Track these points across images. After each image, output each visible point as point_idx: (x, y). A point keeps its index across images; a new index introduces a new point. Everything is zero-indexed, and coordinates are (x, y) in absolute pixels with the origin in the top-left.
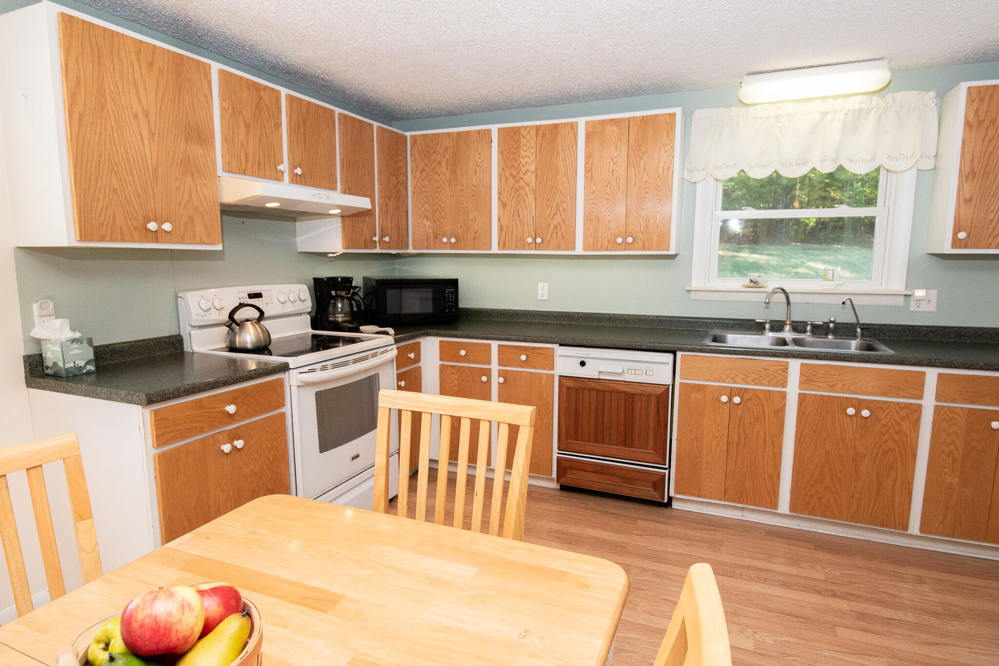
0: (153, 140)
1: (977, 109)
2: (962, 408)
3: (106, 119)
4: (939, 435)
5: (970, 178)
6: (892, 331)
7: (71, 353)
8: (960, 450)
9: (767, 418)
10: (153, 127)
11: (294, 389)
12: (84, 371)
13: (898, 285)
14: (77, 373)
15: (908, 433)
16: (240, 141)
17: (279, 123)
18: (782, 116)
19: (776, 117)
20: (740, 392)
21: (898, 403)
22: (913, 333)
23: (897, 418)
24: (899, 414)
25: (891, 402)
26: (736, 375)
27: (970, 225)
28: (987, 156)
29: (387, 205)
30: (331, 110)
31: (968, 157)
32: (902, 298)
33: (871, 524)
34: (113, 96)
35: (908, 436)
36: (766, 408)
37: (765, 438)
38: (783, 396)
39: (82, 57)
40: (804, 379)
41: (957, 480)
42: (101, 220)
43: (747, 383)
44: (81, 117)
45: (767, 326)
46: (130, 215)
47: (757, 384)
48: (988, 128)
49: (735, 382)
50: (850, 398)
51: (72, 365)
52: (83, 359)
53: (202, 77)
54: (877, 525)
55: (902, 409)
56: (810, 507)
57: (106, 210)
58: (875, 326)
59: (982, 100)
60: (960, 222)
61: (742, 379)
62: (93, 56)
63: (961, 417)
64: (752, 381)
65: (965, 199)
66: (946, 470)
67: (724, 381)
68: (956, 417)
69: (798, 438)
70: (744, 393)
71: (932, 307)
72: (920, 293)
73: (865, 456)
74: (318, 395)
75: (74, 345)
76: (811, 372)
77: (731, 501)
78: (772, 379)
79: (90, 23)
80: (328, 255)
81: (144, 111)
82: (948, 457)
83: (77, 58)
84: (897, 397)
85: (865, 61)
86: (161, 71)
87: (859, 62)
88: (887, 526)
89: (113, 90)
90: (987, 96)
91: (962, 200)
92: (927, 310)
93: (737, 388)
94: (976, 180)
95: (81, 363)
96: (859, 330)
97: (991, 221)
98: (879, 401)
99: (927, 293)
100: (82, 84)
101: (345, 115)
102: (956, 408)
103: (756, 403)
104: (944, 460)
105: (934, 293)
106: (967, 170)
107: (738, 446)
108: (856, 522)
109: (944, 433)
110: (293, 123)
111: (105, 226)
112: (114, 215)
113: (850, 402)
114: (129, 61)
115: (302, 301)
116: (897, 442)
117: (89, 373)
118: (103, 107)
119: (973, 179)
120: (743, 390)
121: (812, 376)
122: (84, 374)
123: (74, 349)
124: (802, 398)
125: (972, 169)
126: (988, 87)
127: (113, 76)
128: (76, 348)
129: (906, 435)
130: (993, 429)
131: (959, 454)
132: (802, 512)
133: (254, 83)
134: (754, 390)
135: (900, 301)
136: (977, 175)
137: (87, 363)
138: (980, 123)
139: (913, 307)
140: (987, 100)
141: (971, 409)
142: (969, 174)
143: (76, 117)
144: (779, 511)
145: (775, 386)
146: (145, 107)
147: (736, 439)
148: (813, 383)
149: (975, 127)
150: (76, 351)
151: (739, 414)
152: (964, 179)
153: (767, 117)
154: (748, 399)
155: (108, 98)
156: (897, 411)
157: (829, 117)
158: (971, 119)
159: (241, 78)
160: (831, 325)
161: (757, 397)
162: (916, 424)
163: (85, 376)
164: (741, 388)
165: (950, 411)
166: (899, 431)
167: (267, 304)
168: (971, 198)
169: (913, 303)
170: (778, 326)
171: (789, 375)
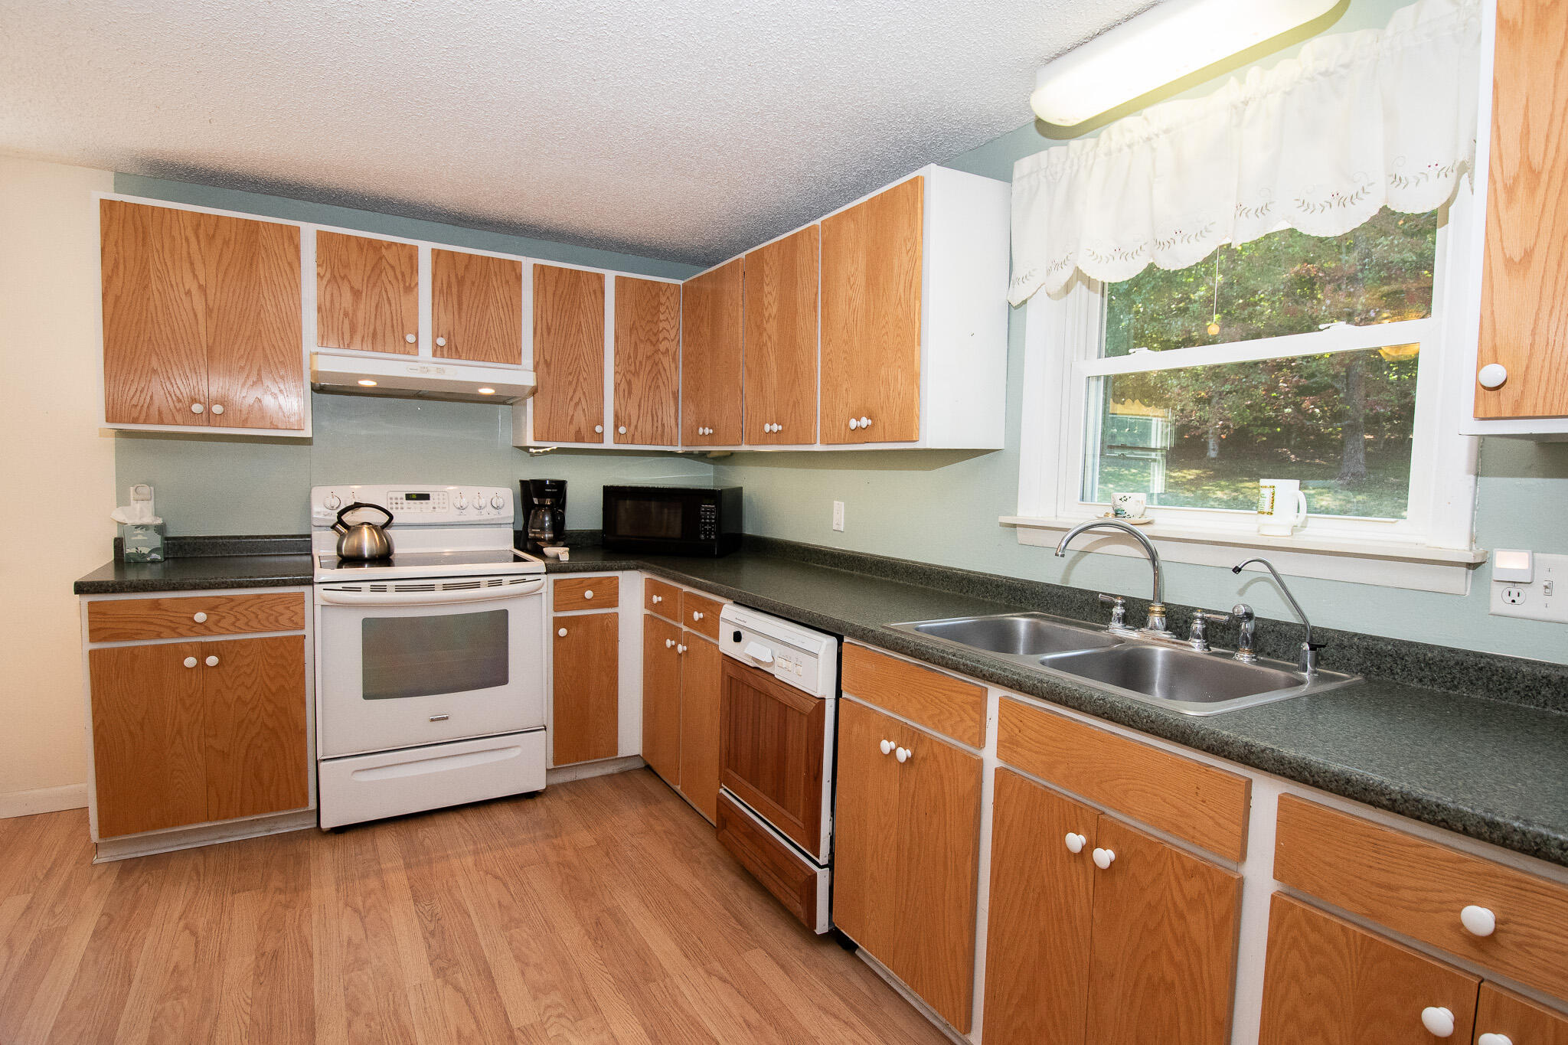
0: (210, 316)
3: (149, 299)
5: (1521, 192)
6: (1427, 664)
7: (133, 538)
9: (948, 809)
10: (211, 304)
11: (318, 609)
12: (148, 559)
14: (139, 559)
15: (1204, 951)
16: (342, 310)
17: (413, 285)
20: (913, 739)
21: (1179, 856)
22: (1489, 679)
23: (1178, 896)
24: (1181, 888)
25: (1165, 847)
27: (1528, 341)
29: (629, 383)
30: (512, 262)
32: (1463, 573)
34: (159, 275)
35: (1204, 961)
36: (946, 787)
39: (123, 240)
40: (1004, 735)
42: (134, 402)
43: (923, 723)
44: (117, 298)
45: (1118, 610)
46: (173, 395)
47: (936, 728)
49: (908, 716)
50: (1083, 808)
51: (134, 550)
52: (146, 547)
53: (286, 241)
55: (1188, 873)
57: (141, 392)
58: (1381, 644)
60: (1494, 335)
62: (136, 237)
63: (1340, 954)
64: (930, 718)
65: (1507, 261)
67: (893, 710)
68: (1328, 948)
69: (995, 874)
70: (917, 743)
72: (1510, 562)
73: (1111, 977)
74: (367, 623)
75: (139, 531)
76: (1015, 721)
78: (956, 722)
79: (135, 204)
80: (531, 450)
81: (200, 286)
83: (117, 242)
84: (1179, 837)
86: (226, 243)
89: (160, 269)
91: (1498, 264)
93: (909, 728)
94: (1541, 192)
95: (145, 550)
96: (1306, 647)
98: (1139, 836)
99: (1534, 563)
100: (121, 267)
101: (542, 267)
103: (933, 770)
106: (1512, 166)
109: (1295, 989)
110: (439, 283)
111: (139, 408)
112: (151, 397)
114: (183, 237)
115: (497, 508)
116: (1178, 967)
117: (153, 562)
118: (146, 287)
119: (1532, 191)
120: (917, 736)
121: (1017, 731)
122: (148, 562)
123: (136, 535)
124: (1000, 781)
125: (1527, 163)
127: (161, 255)
128: (140, 534)
129: (1198, 954)
133: (370, 241)
134: (931, 740)
136: (1545, 177)
137: (153, 551)
139: (1499, 602)
142: (1516, 179)
143: (111, 299)
145: (960, 738)
146: (202, 282)
148: (1019, 750)
150: (140, 537)
151: (912, 788)
152: (1502, 197)
154: (923, 758)
155: (152, 276)
156: (1177, 879)
159: (349, 237)
160: (1245, 626)
163: (149, 565)
164: (915, 731)
165: (1309, 923)
166: (1184, 938)
167: (434, 508)
168: (1528, 254)
169: (1497, 591)
170: (1136, 613)
171: (988, 719)
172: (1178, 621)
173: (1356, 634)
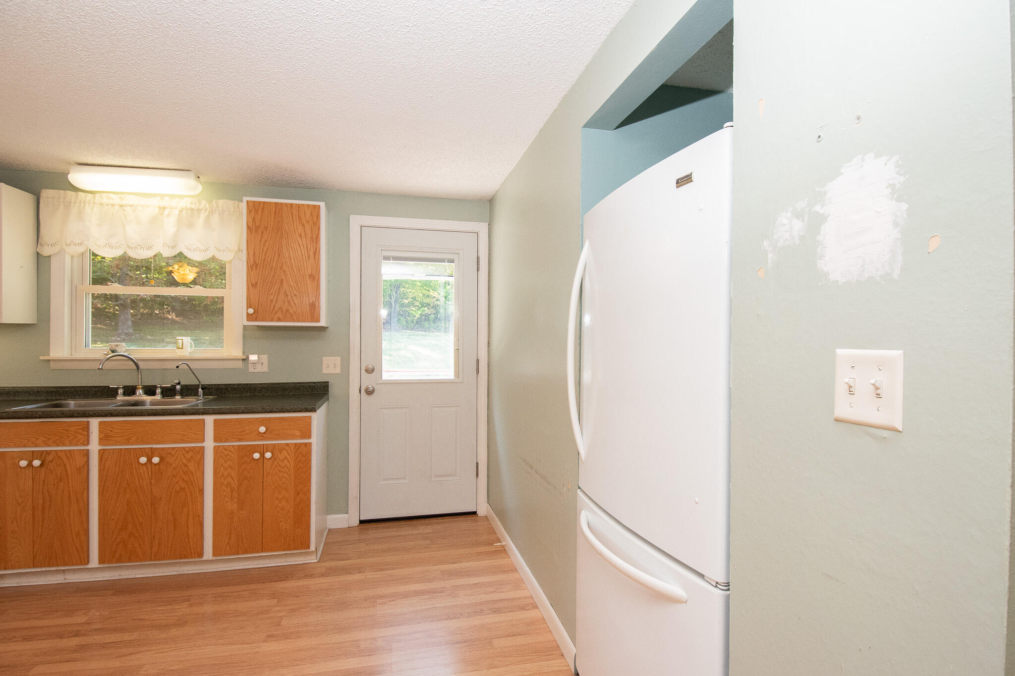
1: (254, 217)
2: (233, 446)
4: (218, 470)
5: (254, 268)
6: (234, 389)
8: (236, 481)
9: (70, 477)
13: (238, 353)
15: (194, 472)
18: (126, 206)
19: (121, 206)
20: (40, 455)
21: (184, 448)
22: (251, 390)
23: (185, 461)
24: (185, 458)
25: (178, 447)
26: (37, 439)
27: (254, 302)
28: (264, 253)
31: (251, 253)
32: (241, 362)
33: (172, 559)
35: (195, 474)
36: (68, 468)
37: (69, 497)
38: (87, 453)
40: (102, 436)
41: (235, 505)
43: (49, 446)
45: (120, 391)
47: (58, 445)
48: (262, 233)
49: (36, 446)
50: (144, 448)
54: (176, 559)
55: (187, 452)
56: (117, 555)
59: (257, 211)
60: (250, 301)
61: (44, 442)
63: (233, 453)
64: (53, 442)
65: (252, 284)
66: (227, 499)
67: (25, 446)
68: (230, 453)
69: (101, 491)
70: (45, 456)
71: (265, 369)
72: (253, 358)
73: (161, 498)
76: (109, 428)
77: (41, 567)
78: (73, 439)
82: (227, 488)
84: (183, 443)
85: (176, 170)
87: (169, 169)
88: (186, 557)
90: (260, 210)
91: (250, 285)
92: (262, 371)
93: (38, 451)
96: (200, 390)
97: (272, 301)
98: (169, 448)
99: (258, 357)
102: (229, 446)
103: (58, 464)
104: (224, 491)
105: (265, 357)
106: (252, 262)
107: (43, 509)
108: (159, 560)
109: (222, 468)
113: (142, 452)
116: (187, 482)
119: (256, 268)
120: (44, 453)
121: (110, 432)
124: (102, 453)
125: (255, 261)
126: (260, 202)
129: (193, 474)
130: (254, 459)
131: (235, 484)
132: (110, 562)
134: (56, 451)
135: (240, 364)
136: (259, 266)
138: (257, 228)
139: (251, 370)
140: (260, 212)
141: (240, 445)
142: (253, 265)
144: (90, 566)
145: (76, 445)
147: (41, 502)
148: (111, 439)
149: (254, 230)
151: (42, 477)
152: (250, 269)
153: (113, 205)
154: (50, 461)
156: (184, 455)
157: (166, 212)
158: (250, 225)
160: (178, 387)
161: (59, 457)
162: (201, 462)
164: (43, 451)
165: (224, 449)
166: (187, 472)
168: (256, 283)
169: (250, 365)
170: (130, 391)
171: (90, 433)
172: (150, 391)
173: (213, 385)
